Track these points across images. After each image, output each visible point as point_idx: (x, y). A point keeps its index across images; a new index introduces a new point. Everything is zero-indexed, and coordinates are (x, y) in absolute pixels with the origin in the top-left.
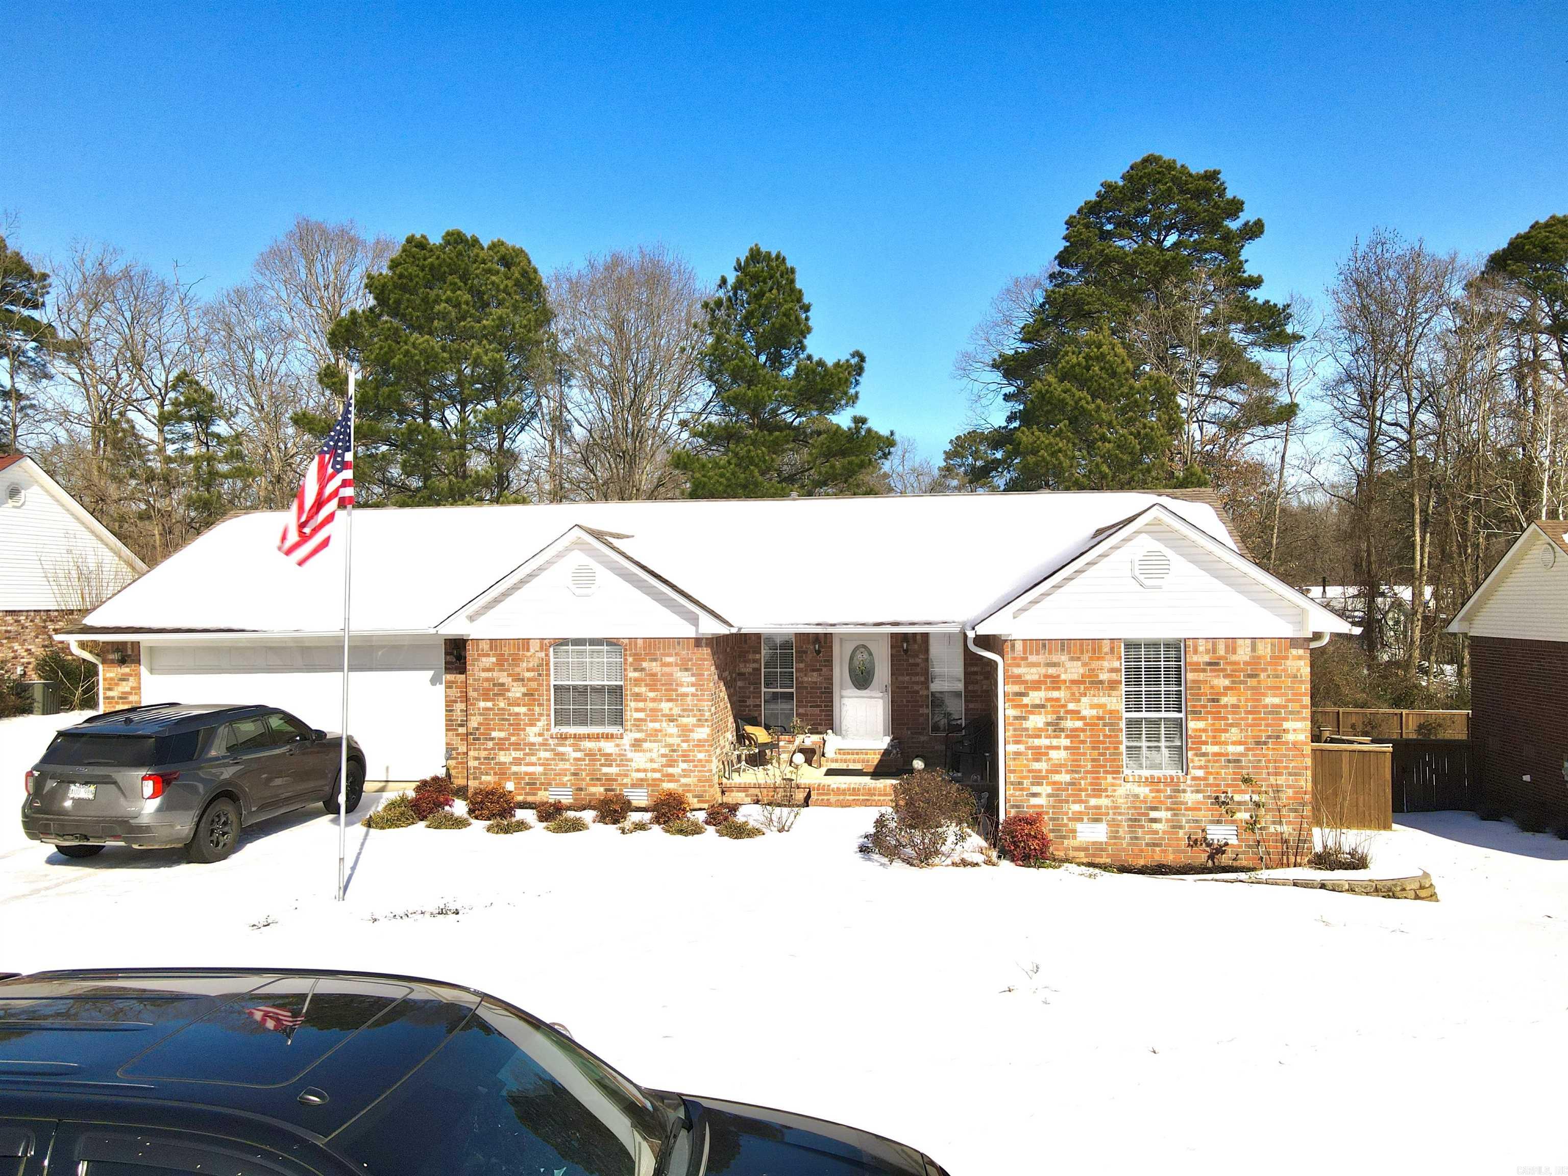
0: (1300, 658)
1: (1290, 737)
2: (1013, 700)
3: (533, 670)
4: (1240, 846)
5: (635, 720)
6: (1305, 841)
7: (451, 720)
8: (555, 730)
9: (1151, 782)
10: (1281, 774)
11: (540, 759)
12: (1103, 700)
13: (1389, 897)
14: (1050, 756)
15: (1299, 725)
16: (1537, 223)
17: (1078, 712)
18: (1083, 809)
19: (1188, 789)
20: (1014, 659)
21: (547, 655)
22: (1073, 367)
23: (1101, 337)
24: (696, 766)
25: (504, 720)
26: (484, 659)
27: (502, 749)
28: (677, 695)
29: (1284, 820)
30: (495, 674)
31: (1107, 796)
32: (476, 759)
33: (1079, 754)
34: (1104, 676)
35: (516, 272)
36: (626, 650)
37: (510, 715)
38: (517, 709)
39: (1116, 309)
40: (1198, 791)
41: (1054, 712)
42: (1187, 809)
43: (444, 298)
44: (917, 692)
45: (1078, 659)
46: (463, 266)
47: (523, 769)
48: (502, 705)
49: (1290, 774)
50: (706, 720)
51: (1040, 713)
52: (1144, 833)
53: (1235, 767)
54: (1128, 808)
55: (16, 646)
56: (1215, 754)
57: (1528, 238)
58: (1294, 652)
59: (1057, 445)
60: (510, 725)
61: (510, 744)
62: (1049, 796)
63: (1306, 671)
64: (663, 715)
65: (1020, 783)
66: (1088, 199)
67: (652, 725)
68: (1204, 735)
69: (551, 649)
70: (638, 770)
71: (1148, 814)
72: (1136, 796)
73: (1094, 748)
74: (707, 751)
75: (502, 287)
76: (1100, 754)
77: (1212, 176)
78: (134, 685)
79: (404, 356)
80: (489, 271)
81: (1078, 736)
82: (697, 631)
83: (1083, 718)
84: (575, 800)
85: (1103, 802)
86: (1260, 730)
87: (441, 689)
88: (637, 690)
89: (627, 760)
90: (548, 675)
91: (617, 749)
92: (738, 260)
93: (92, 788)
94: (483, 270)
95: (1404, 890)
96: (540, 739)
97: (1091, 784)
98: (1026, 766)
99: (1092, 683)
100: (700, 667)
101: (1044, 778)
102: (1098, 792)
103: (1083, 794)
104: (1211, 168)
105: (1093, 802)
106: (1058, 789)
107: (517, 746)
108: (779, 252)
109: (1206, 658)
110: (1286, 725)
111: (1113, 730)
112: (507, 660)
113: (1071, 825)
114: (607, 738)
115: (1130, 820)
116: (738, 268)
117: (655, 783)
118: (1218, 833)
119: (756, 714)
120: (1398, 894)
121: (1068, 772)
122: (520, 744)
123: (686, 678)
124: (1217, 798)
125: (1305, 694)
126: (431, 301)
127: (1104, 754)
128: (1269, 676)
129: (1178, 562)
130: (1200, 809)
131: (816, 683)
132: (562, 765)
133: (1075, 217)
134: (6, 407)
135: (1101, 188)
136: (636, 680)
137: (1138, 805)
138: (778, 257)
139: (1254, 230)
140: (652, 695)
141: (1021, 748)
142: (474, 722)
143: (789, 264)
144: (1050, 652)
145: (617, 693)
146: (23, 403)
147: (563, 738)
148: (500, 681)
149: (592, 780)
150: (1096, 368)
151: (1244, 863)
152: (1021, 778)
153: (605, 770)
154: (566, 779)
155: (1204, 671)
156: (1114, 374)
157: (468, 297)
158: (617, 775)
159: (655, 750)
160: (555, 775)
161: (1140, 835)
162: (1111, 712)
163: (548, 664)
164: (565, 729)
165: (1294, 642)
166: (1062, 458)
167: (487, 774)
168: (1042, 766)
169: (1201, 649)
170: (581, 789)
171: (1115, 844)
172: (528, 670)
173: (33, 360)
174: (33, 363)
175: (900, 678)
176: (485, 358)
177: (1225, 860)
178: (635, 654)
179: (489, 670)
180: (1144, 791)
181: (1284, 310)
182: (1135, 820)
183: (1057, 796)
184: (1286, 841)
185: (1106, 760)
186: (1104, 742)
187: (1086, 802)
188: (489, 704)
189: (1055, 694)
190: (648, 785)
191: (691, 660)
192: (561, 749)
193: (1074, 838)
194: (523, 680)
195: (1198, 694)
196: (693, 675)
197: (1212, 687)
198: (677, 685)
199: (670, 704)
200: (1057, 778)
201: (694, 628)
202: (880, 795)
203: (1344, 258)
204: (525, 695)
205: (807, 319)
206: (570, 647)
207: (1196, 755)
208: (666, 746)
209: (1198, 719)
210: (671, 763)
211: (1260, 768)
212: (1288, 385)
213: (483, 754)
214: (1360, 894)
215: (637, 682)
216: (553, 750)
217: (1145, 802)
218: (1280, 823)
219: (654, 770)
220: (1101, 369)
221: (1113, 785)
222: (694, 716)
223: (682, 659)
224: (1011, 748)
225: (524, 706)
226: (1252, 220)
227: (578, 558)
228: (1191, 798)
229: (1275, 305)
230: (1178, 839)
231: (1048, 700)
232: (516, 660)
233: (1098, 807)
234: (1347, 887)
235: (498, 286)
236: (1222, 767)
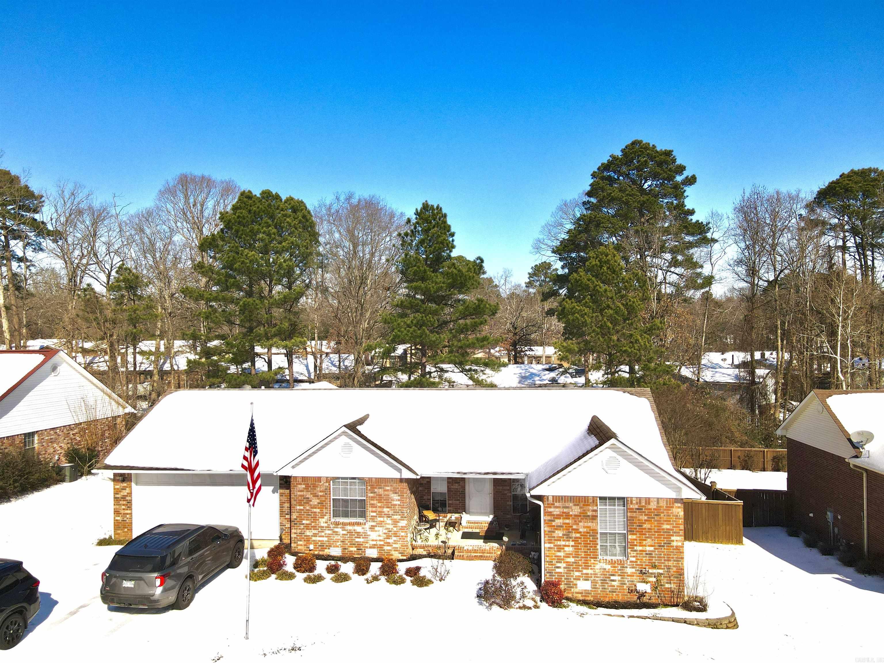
0: (679, 507)
1: (674, 544)
2: (548, 523)
3: (323, 492)
4: (652, 593)
5: (371, 516)
6: (681, 592)
7: (282, 512)
8: (333, 520)
9: (612, 562)
10: (670, 561)
11: (326, 534)
12: (590, 524)
13: (715, 628)
14: (565, 550)
15: (678, 538)
16: (843, 174)
17: (578, 530)
18: (580, 575)
19: (628, 566)
20: (548, 504)
21: (329, 485)
22: (593, 266)
23: (608, 251)
24: (400, 539)
25: (308, 515)
26: (299, 486)
27: (308, 529)
28: (391, 505)
29: (672, 582)
30: (305, 493)
31: (591, 569)
32: (295, 533)
33: (578, 549)
34: (590, 513)
35: (300, 215)
36: (367, 483)
37: (311, 513)
38: (315, 510)
39: (617, 226)
40: (633, 568)
41: (567, 529)
42: (628, 576)
43: (262, 231)
44: (506, 494)
45: (578, 505)
46: (271, 212)
47: (318, 539)
48: (308, 508)
49: (674, 561)
50: (405, 517)
51: (560, 530)
52: (608, 586)
53: (649, 557)
54: (601, 575)
55: (55, 445)
56: (640, 551)
57: (838, 183)
58: (676, 505)
59: (584, 310)
60: (311, 517)
61: (312, 527)
62: (565, 568)
63: (682, 513)
64: (385, 514)
65: (552, 562)
66: (603, 162)
67: (379, 519)
68: (635, 542)
69: (331, 482)
70: (373, 540)
71: (610, 578)
72: (605, 569)
73: (585, 547)
74: (406, 532)
75: (292, 224)
76: (588, 549)
77: (668, 153)
78: (129, 492)
79: (242, 264)
80: (285, 215)
81: (578, 541)
82: (401, 475)
83: (580, 532)
84: (343, 554)
85: (589, 571)
86: (661, 540)
87: (277, 496)
88: (372, 502)
89: (368, 535)
90: (330, 494)
91: (363, 530)
92: (417, 209)
93: (133, 582)
94: (283, 215)
95: (721, 624)
96: (326, 525)
97: (584, 563)
98: (554, 554)
99: (584, 516)
100: (402, 492)
101: (562, 559)
102: (587, 567)
103: (580, 567)
104: (668, 149)
105: (585, 571)
106: (569, 565)
107: (315, 528)
108: (438, 205)
109: (636, 507)
110: (673, 538)
111: (594, 539)
112: (310, 487)
113: (575, 582)
114: (358, 524)
115: (602, 580)
116: (417, 213)
117: (380, 547)
118: (642, 587)
119: (428, 503)
120: (718, 626)
121: (573, 557)
122: (316, 527)
123: (396, 497)
124: (641, 571)
125: (681, 524)
126: (255, 231)
127: (590, 549)
128: (665, 516)
129: (623, 462)
130: (633, 576)
131: (457, 489)
132: (336, 537)
133: (596, 172)
134: (19, 266)
135: (609, 158)
136: (372, 497)
137: (605, 573)
138: (438, 207)
139: (691, 181)
140: (379, 504)
141: (552, 545)
142: (294, 516)
143: (444, 211)
144: (565, 502)
145: (362, 502)
146: (28, 264)
147: (337, 524)
148: (307, 496)
149: (351, 544)
150: (605, 268)
151: (653, 601)
152: (552, 559)
153: (357, 540)
154: (338, 544)
155: (635, 512)
156: (614, 272)
157: (274, 230)
158: (363, 542)
159: (381, 531)
160: (333, 542)
161: (606, 587)
162: (593, 530)
163: (330, 489)
164: (338, 519)
165: (676, 500)
166: (587, 318)
167: (300, 541)
168: (561, 554)
169: (634, 502)
170: (345, 549)
171: (595, 591)
172: (320, 492)
173: (34, 241)
174: (34, 243)
175: (498, 488)
176: (284, 264)
177: (645, 599)
178: (372, 485)
179: (301, 491)
180: (608, 567)
181: (707, 225)
182: (604, 580)
183: (569, 568)
184: (673, 592)
185: (591, 552)
186: (589, 544)
187: (582, 571)
188: (302, 508)
189: (567, 521)
190: (378, 548)
191: (398, 488)
192: (336, 530)
193: (576, 587)
194: (318, 496)
195: (632, 523)
196: (399, 496)
197: (639, 520)
198: (391, 500)
199: (388, 509)
200: (568, 560)
201: (399, 474)
202: (487, 553)
203: (738, 199)
204: (319, 503)
205: (453, 241)
206: (340, 480)
207: (632, 551)
208: (386, 529)
209: (633, 534)
210: (388, 537)
211: (661, 557)
212: (711, 260)
213: (299, 531)
214: (701, 626)
215: (372, 498)
216: (332, 530)
217: (609, 572)
218: (670, 583)
219: (380, 540)
220: (608, 268)
221: (594, 564)
222: (399, 515)
223: (393, 488)
224: (547, 545)
225: (318, 508)
226: (690, 175)
227: (344, 439)
228: (629, 571)
229: (702, 223)
230: (624, 589)
231: (564, 523)
232: (315, 486)
233: (587, 574)
234: (696, 622)
235: (290, 223)
236: (644, 557)
